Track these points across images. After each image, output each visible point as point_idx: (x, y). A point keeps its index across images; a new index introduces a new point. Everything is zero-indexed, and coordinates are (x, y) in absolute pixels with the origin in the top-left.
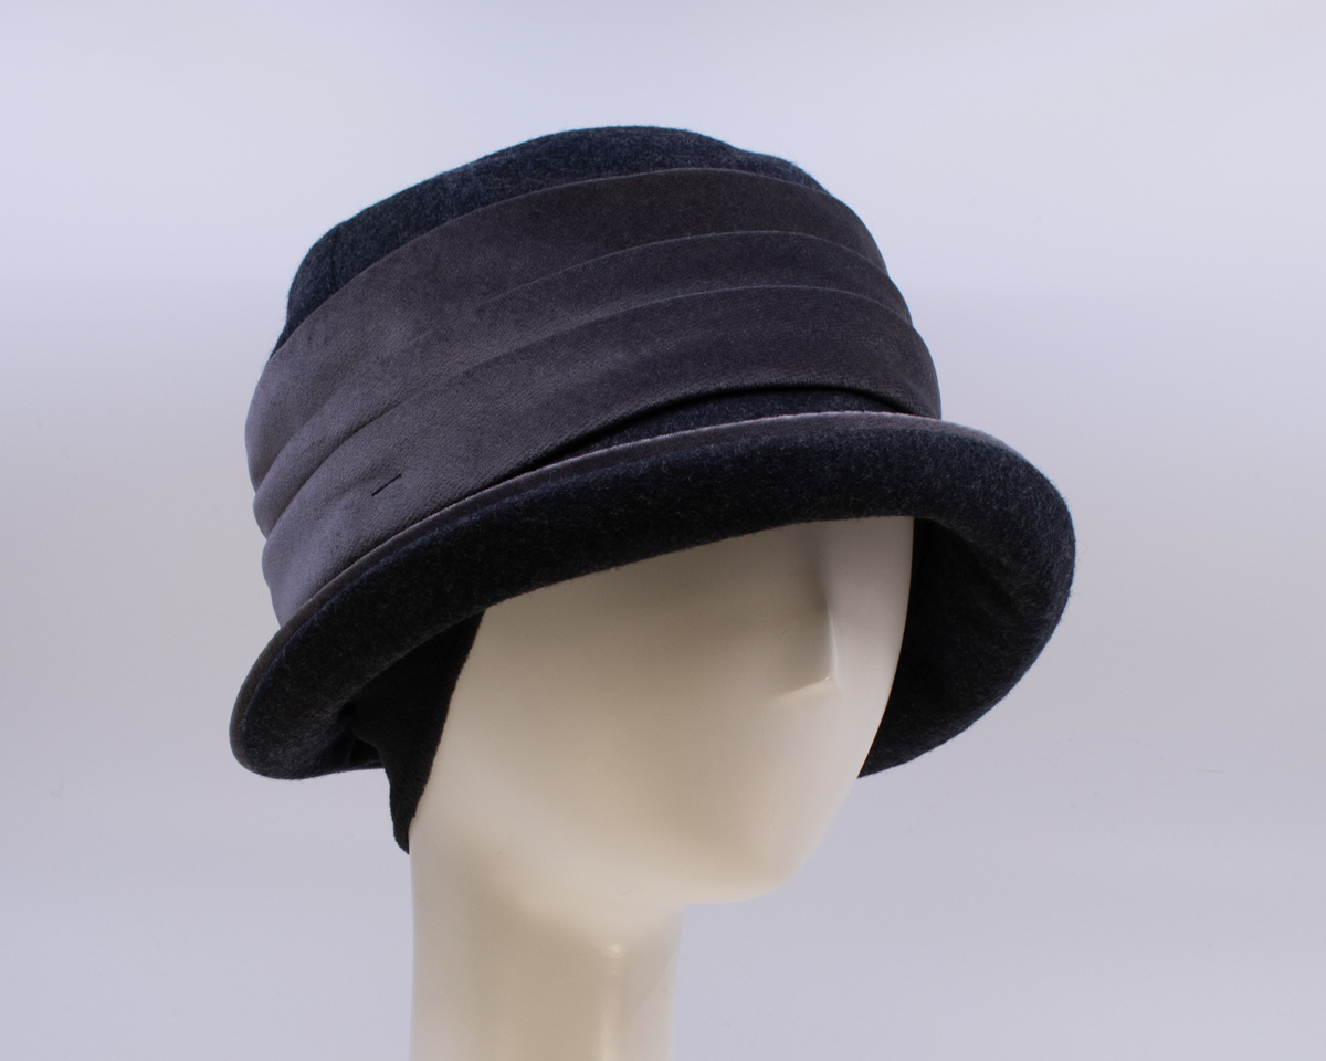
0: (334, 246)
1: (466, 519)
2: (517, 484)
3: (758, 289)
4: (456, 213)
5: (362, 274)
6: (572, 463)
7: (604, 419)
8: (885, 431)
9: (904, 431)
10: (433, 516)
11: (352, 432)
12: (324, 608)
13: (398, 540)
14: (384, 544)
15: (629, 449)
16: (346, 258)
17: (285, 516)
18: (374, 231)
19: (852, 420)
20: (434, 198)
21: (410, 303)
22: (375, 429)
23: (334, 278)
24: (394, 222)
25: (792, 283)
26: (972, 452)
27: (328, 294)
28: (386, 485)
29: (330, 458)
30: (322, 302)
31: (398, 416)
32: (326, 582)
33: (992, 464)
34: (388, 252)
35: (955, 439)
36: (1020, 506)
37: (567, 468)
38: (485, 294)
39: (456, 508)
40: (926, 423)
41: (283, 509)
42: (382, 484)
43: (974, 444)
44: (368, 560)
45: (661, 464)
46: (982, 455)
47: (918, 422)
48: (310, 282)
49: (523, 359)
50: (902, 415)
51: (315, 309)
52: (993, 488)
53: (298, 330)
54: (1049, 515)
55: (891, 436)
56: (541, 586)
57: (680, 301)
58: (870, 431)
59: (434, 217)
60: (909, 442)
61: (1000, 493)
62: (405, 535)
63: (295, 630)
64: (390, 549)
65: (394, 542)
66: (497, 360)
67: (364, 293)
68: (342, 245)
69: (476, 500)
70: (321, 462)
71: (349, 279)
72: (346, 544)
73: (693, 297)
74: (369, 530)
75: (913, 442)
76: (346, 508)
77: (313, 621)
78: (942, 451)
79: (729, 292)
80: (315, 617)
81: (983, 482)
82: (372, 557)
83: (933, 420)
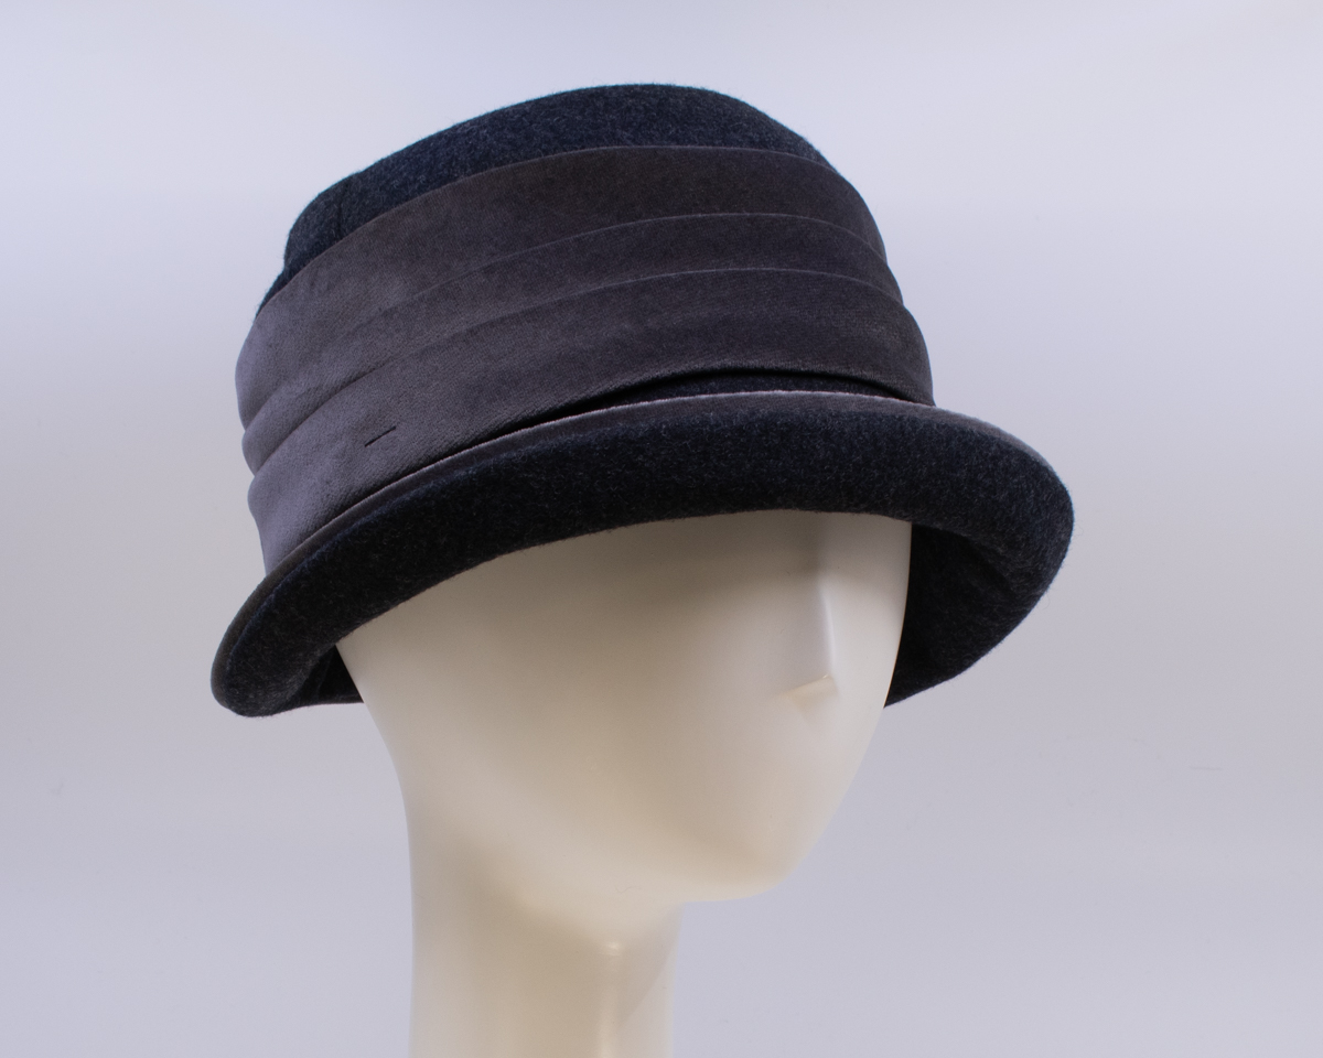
0: (344, 195)
1: (463, 473)
2: (514, 439)
3: (767, 272)
4: (469, 170)
5: (368, 224)
6: (571, 421)
7: (606, 386)
8: (875, 414)
9: (894, 416)
10: (428, 468)
11: (350, 382)
12: (314, 556)
13: (391, 490)
14: (376, 494)
15: (628, 411)
16: (355, 206)
17: (274, 456)
18: (384, 182)
19: (844, 401)
20: (448, 154)
21: (418, 257)
22: (375, 380)
23: (339, 225)
24: (405, 174)
25: (800, 267)
26: (960, 440)
27: (333, 240)
28: (380, 437)
29: (326, 405)
30: (325, 249)
31: (398, 369)
32: (316, 529)
33: (981, 453)
34: (397, 203)
35: (944, 427)
36: (1009, 494)
37: (565, 426)
38: (493, 254)
39: (451, 461)
40: (916, 409)
41: (273, 450)
42: (376, 434)
43: (963, 432)
44: (359, 509)
45: (661, 428)
46: (971, 443)
47: (908, 407)
48: (315, 226)
49: (529, 322)
50: (894, 400)
51: (317, 254)
52: (980, 477)
53: (299, 274)
54: (1043, 502)
55: (881, 420)
56: (534, 545)
57: (690, 277)
58: (860, 414)
59: (446, 172)
60: (898, 426)
61: (988, 482)
62: (398, 486)
63: (285, 575)
64: (383, 499)
65: (387, 493)
66: (503, 319)
67: (370, 244)
68: (351, 194)
69: (472, 454)
70: (317, 408)
71: (355, 227)
72: (338, 489)
73: (702, 274)
74: (359, 481)
75: (901, 427)
76: (337, 457)
77: (304, 568)
78: (930, 438)
79: (738, 272)
80: (305, 564)
81: (969, 471)
82: (364, 507)
83: (925, 406)
